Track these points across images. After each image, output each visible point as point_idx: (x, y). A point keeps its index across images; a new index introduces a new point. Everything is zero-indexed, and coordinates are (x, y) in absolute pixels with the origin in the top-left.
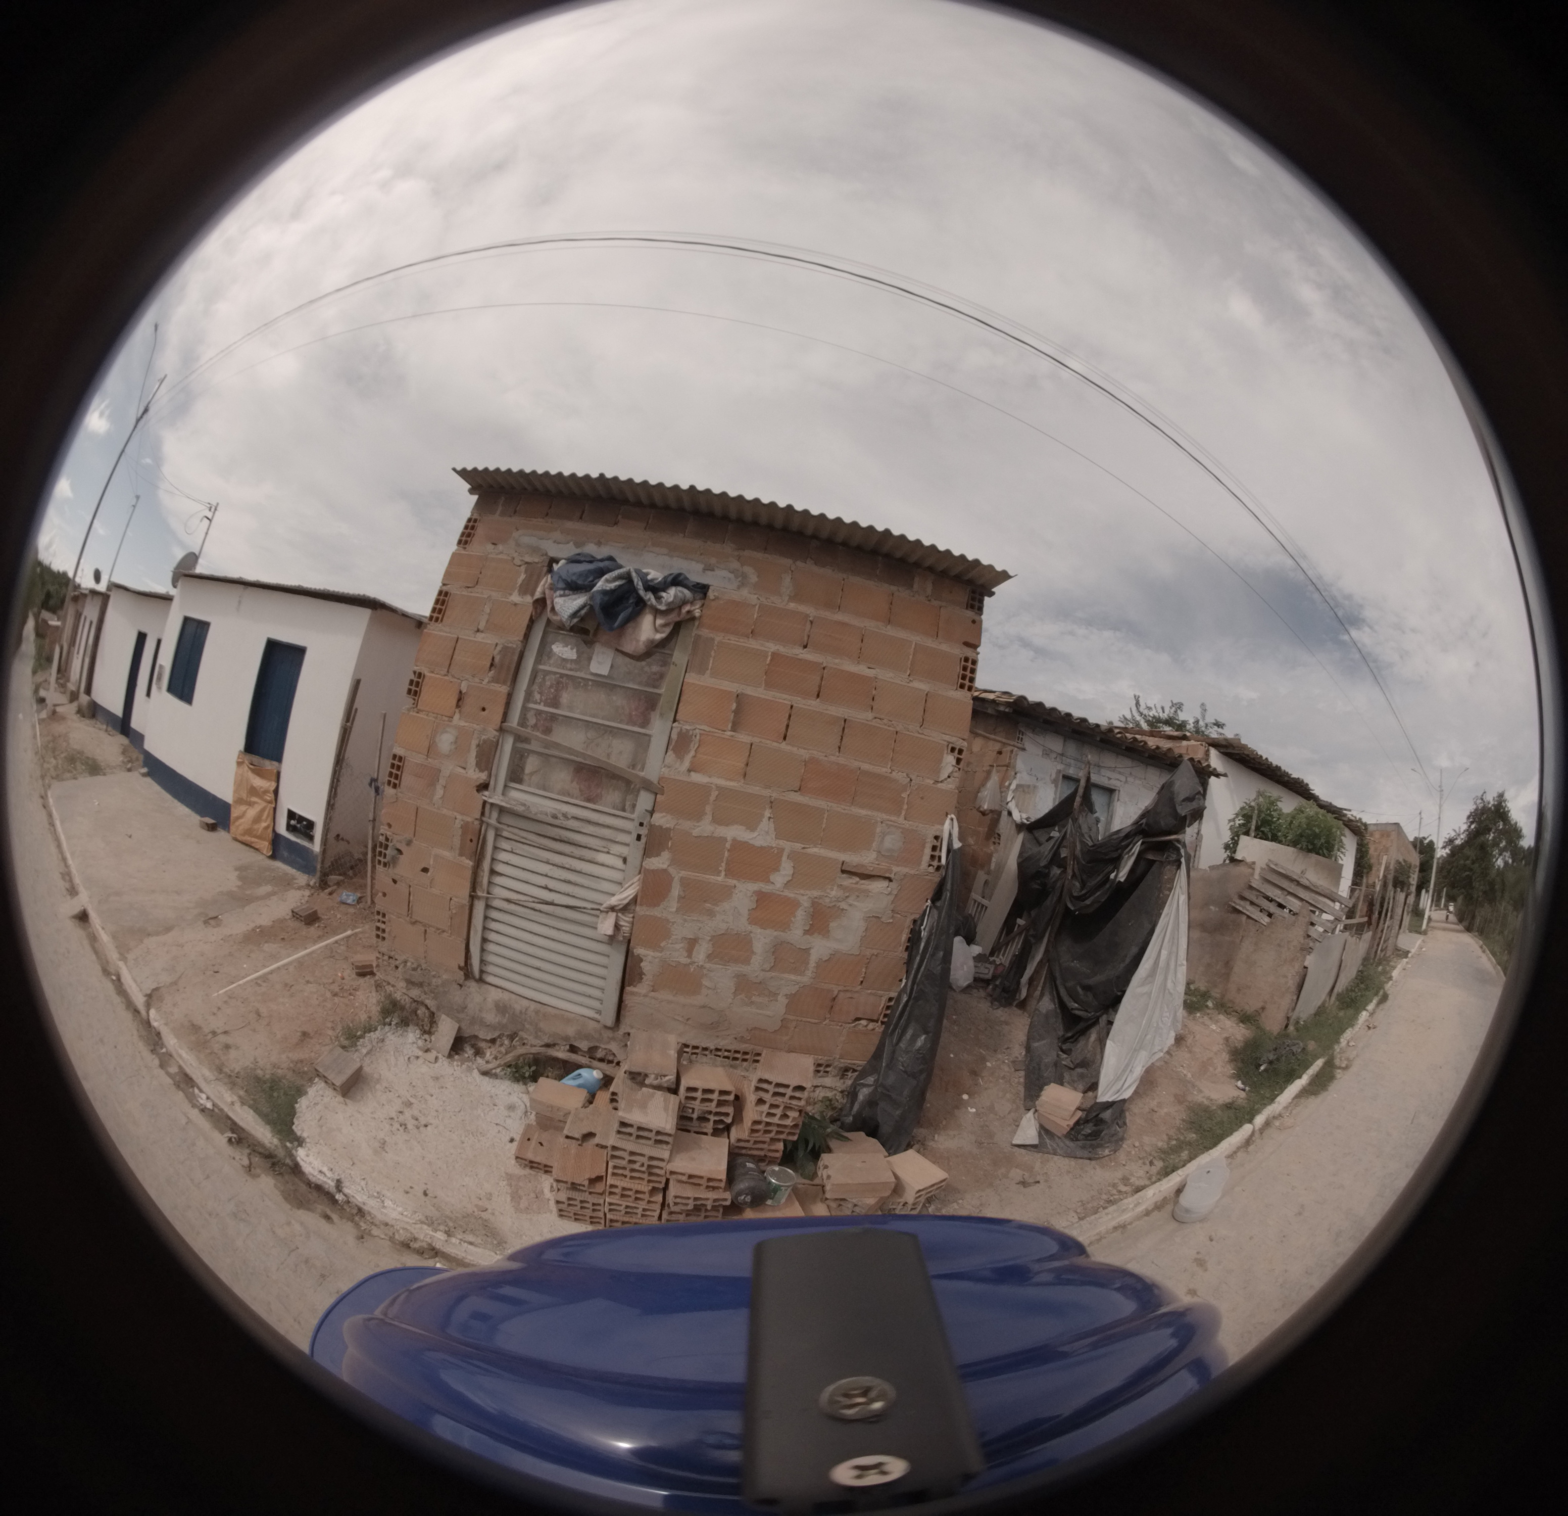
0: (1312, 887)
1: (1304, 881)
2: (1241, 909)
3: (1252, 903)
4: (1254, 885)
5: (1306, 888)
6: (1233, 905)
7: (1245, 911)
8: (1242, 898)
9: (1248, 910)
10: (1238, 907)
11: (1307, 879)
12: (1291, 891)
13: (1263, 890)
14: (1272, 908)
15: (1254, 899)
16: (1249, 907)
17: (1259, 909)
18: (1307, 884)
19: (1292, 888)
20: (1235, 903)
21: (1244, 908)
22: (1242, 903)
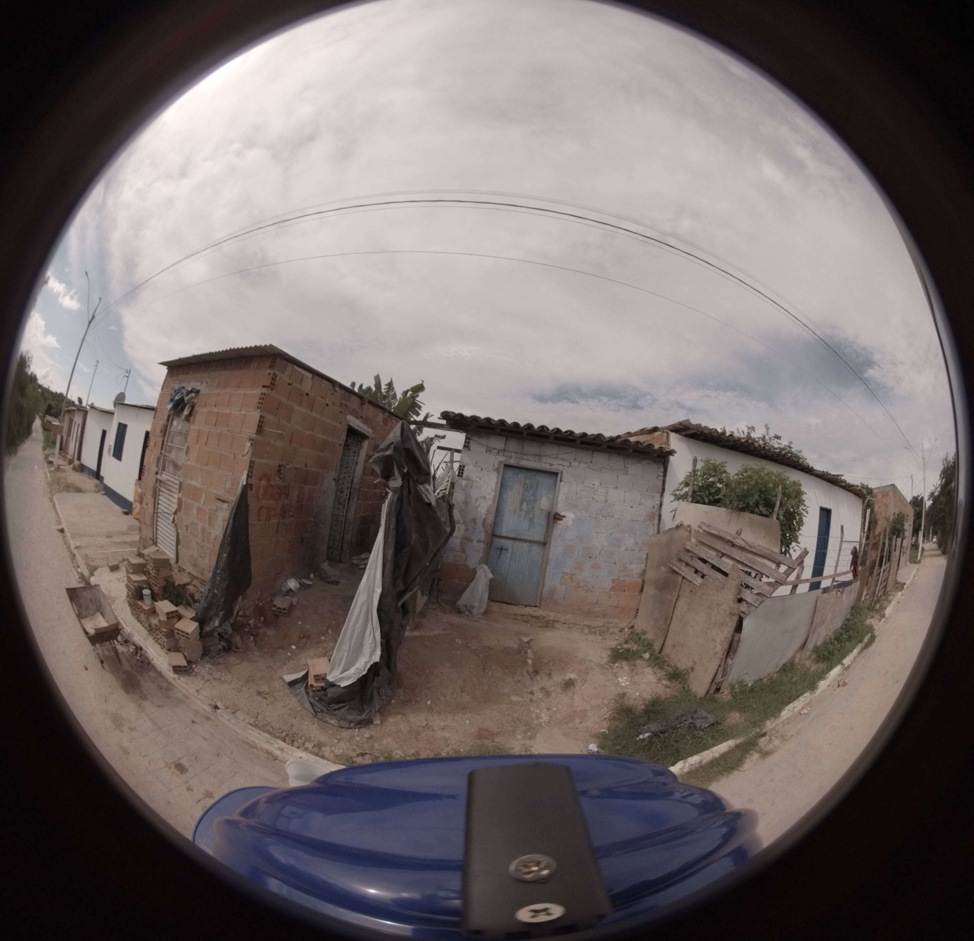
0: (748, 548)
1: (738, 542)
2: (677, 569)
3: (687, 564)
4: (688, 548)
5: (742, 549)
6: (671, 565)
7: (680, 572)
8: (680, 560)
9: (683, 571)
10: (674, 568)
11: (743, 540)
12: (725, 552)
13: (696, 552)
14: (705, 569)
15: (689, 560)
16: (684, 568)
17: (694, 570)
18: (743, 544)
19: (727, 549)
20: (672, 564)
21: (679, 568)
22: (678, 564)
